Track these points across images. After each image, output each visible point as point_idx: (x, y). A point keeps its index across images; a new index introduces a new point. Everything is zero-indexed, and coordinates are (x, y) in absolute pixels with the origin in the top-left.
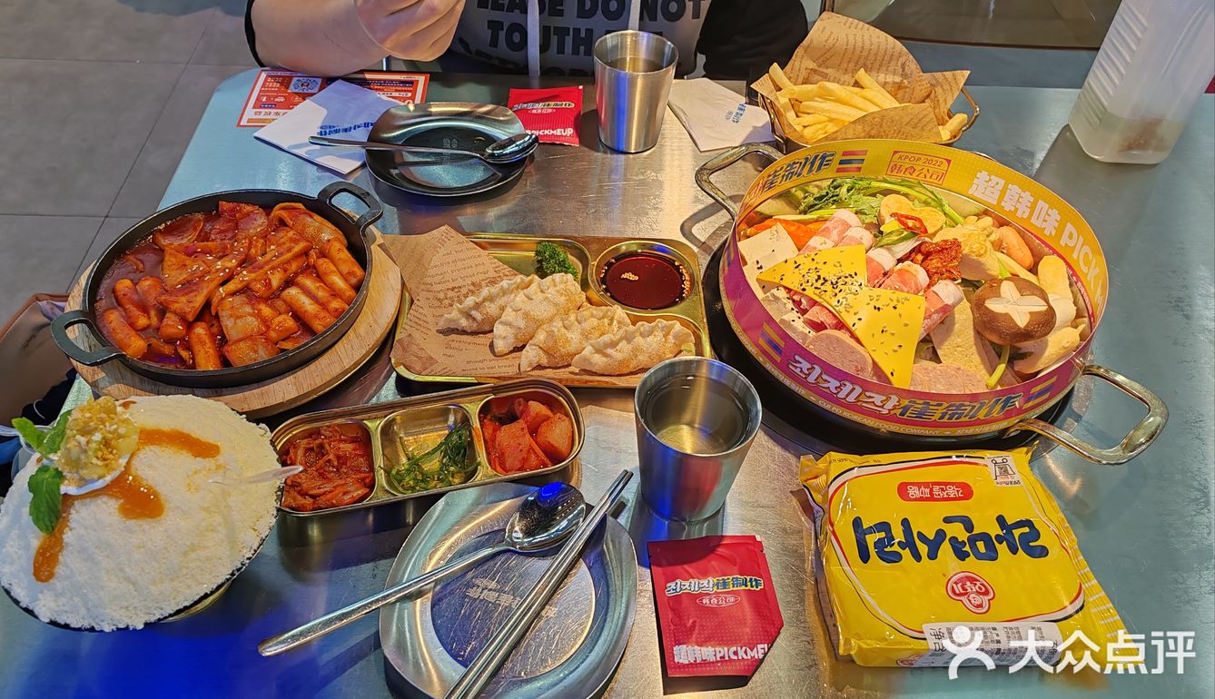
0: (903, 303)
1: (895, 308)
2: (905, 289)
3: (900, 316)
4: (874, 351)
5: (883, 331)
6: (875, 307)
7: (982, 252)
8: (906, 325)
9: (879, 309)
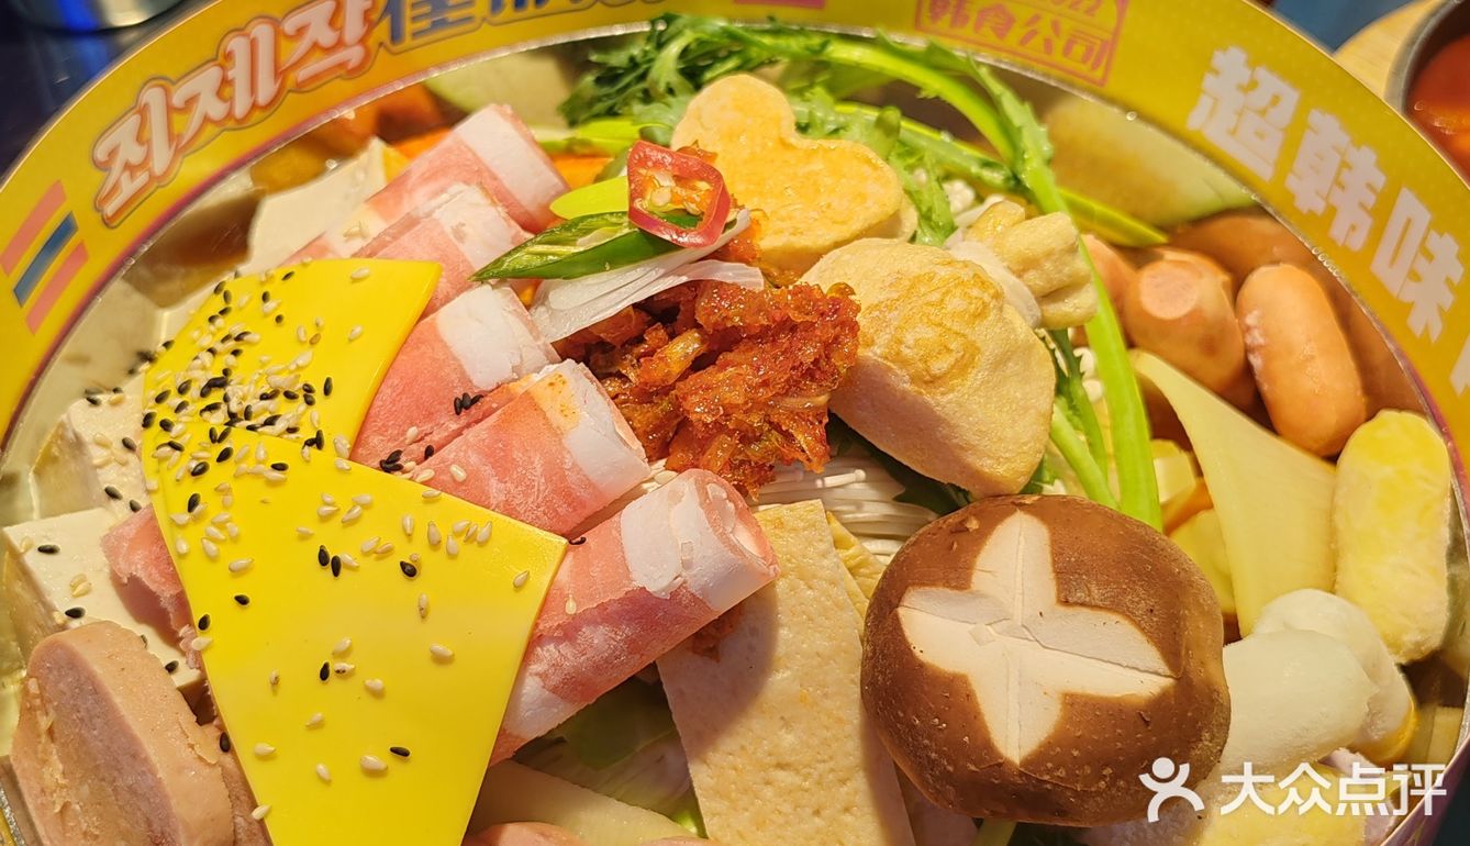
0: (452, 556)
1: (409, 571)
2: (495, 489)
3: (423, 613)
4: (265, 757)
5: (324, 674)
6: (323, 558)
7: (940, 365)
8: (441, 660)
9: (336, 567)
